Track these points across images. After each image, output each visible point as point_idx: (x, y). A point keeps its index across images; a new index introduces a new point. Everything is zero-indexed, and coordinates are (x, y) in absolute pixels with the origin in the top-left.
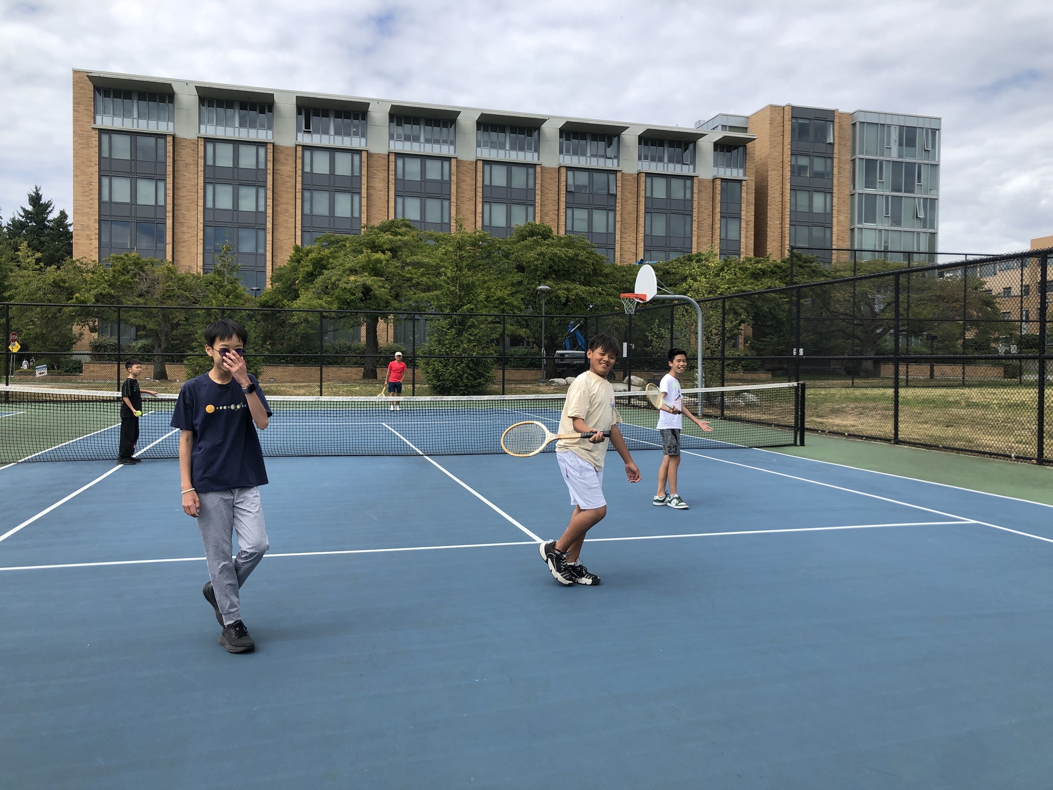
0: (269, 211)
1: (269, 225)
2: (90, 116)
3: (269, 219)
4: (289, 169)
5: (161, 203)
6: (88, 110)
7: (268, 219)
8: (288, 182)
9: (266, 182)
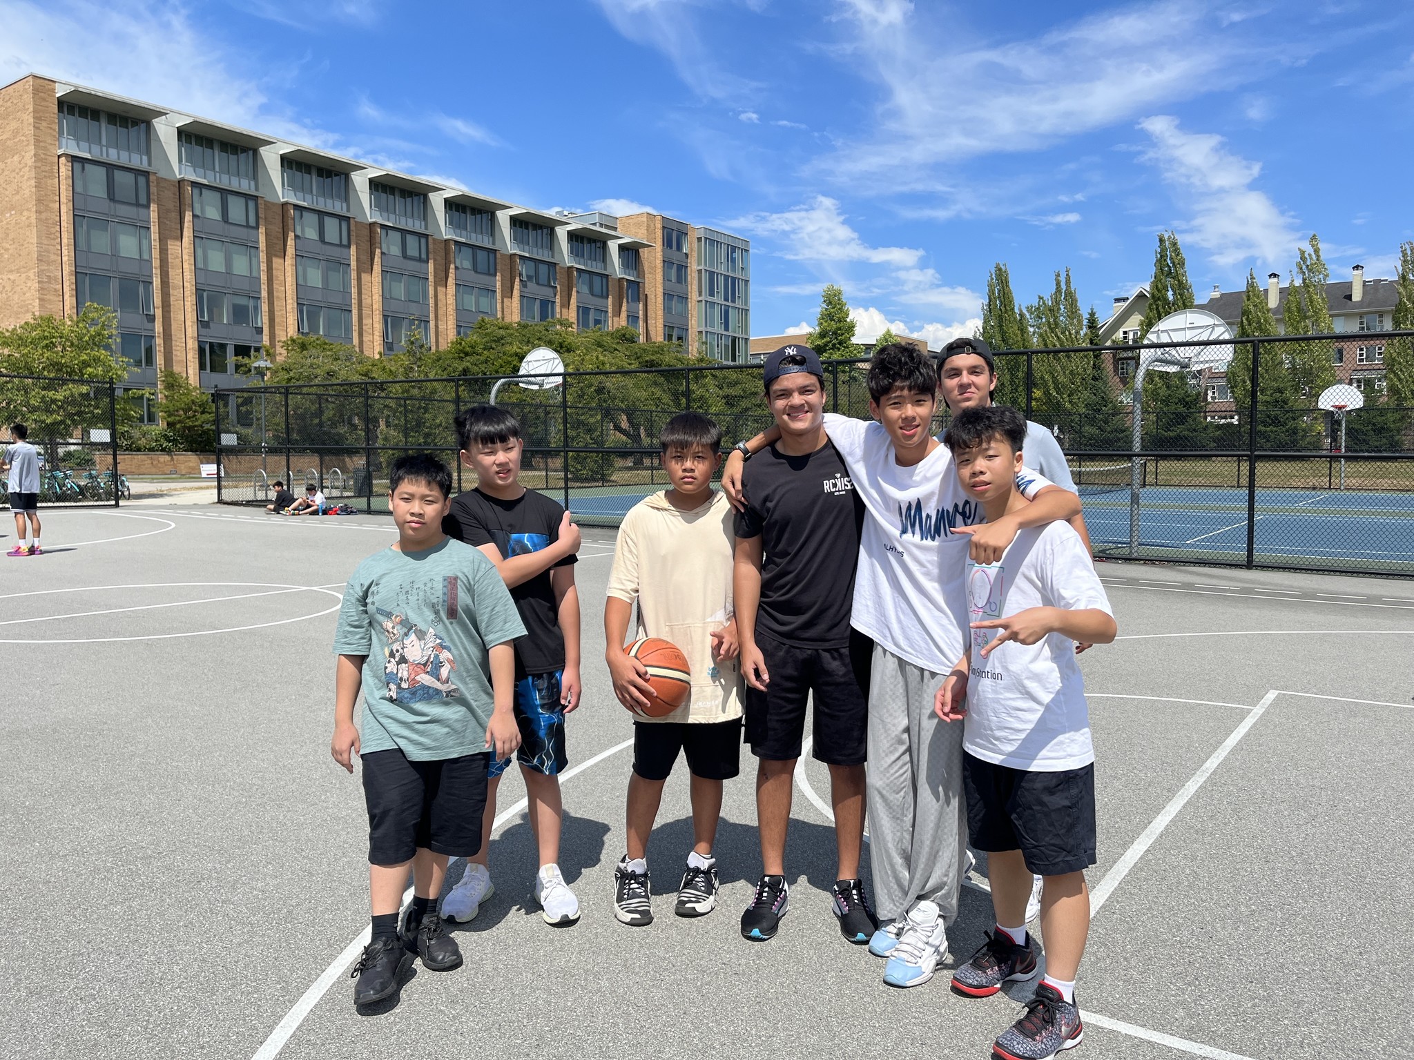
0: (264, 277)
1: (264, 294)
2: (54, 136)
3: (264, 287)
4: (277, 230)
5: (146, 256)
6: (51, 128)
7: (262, 286)
8: (276, 244)
9: (257, 242)
